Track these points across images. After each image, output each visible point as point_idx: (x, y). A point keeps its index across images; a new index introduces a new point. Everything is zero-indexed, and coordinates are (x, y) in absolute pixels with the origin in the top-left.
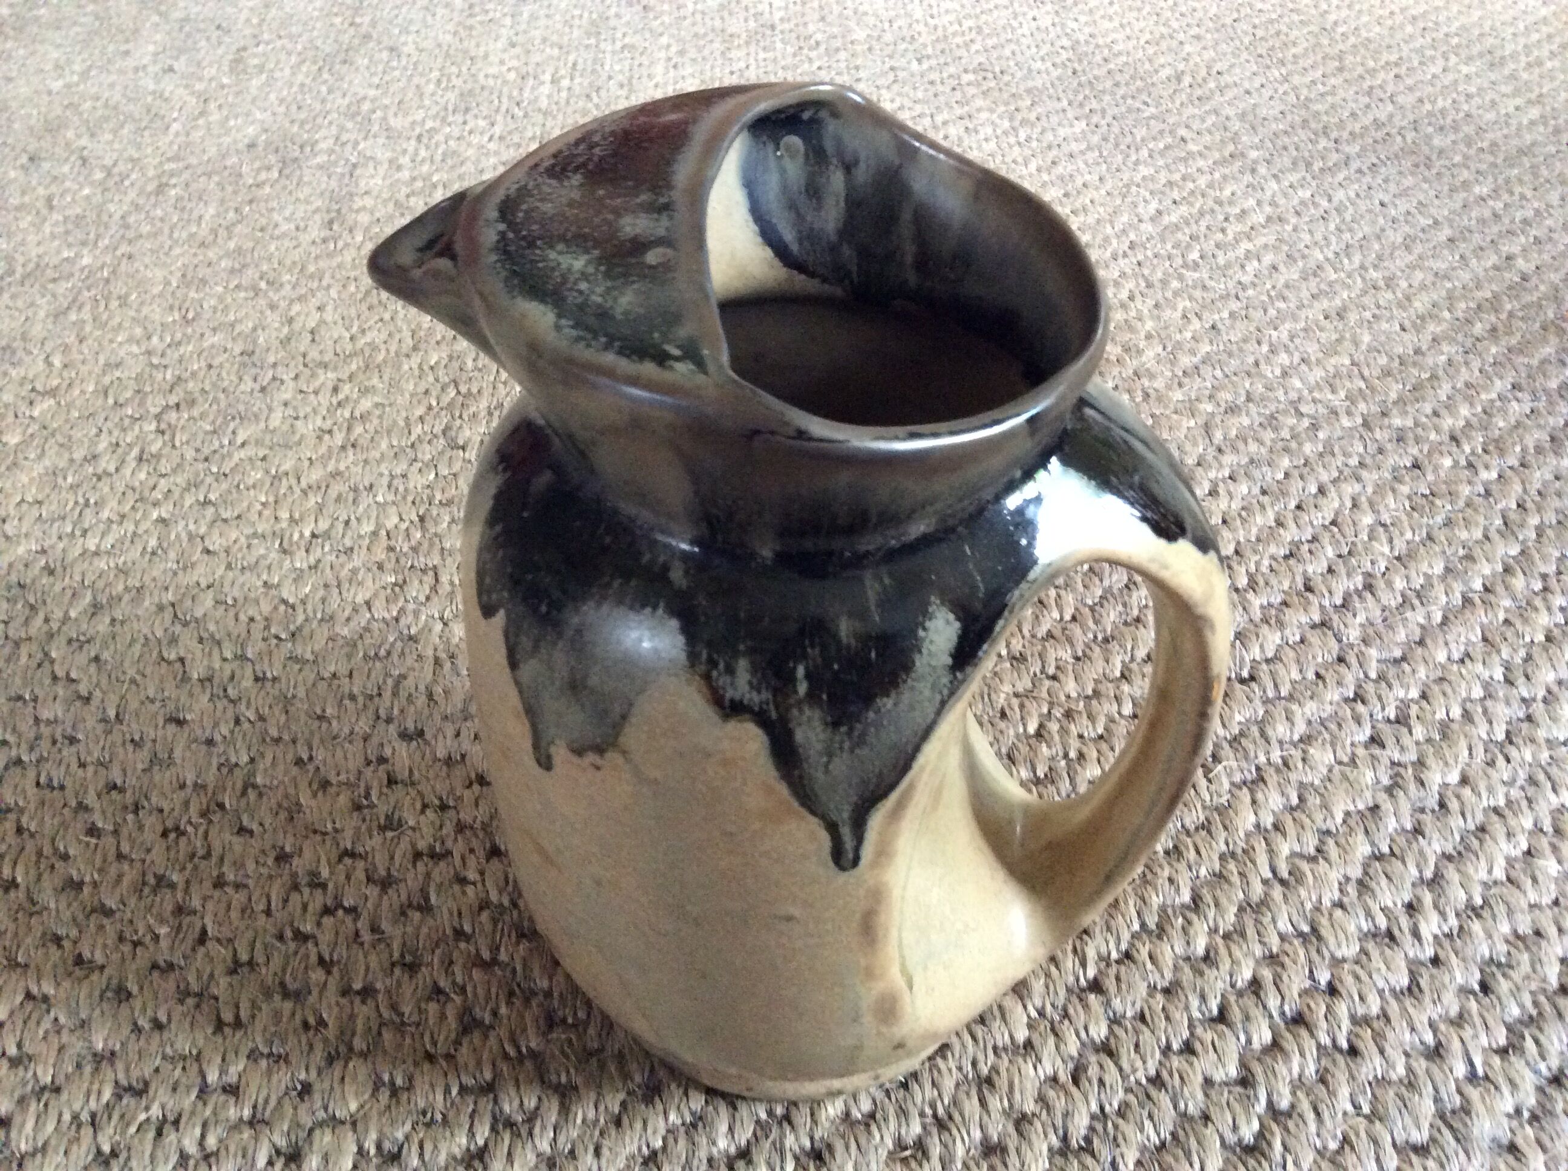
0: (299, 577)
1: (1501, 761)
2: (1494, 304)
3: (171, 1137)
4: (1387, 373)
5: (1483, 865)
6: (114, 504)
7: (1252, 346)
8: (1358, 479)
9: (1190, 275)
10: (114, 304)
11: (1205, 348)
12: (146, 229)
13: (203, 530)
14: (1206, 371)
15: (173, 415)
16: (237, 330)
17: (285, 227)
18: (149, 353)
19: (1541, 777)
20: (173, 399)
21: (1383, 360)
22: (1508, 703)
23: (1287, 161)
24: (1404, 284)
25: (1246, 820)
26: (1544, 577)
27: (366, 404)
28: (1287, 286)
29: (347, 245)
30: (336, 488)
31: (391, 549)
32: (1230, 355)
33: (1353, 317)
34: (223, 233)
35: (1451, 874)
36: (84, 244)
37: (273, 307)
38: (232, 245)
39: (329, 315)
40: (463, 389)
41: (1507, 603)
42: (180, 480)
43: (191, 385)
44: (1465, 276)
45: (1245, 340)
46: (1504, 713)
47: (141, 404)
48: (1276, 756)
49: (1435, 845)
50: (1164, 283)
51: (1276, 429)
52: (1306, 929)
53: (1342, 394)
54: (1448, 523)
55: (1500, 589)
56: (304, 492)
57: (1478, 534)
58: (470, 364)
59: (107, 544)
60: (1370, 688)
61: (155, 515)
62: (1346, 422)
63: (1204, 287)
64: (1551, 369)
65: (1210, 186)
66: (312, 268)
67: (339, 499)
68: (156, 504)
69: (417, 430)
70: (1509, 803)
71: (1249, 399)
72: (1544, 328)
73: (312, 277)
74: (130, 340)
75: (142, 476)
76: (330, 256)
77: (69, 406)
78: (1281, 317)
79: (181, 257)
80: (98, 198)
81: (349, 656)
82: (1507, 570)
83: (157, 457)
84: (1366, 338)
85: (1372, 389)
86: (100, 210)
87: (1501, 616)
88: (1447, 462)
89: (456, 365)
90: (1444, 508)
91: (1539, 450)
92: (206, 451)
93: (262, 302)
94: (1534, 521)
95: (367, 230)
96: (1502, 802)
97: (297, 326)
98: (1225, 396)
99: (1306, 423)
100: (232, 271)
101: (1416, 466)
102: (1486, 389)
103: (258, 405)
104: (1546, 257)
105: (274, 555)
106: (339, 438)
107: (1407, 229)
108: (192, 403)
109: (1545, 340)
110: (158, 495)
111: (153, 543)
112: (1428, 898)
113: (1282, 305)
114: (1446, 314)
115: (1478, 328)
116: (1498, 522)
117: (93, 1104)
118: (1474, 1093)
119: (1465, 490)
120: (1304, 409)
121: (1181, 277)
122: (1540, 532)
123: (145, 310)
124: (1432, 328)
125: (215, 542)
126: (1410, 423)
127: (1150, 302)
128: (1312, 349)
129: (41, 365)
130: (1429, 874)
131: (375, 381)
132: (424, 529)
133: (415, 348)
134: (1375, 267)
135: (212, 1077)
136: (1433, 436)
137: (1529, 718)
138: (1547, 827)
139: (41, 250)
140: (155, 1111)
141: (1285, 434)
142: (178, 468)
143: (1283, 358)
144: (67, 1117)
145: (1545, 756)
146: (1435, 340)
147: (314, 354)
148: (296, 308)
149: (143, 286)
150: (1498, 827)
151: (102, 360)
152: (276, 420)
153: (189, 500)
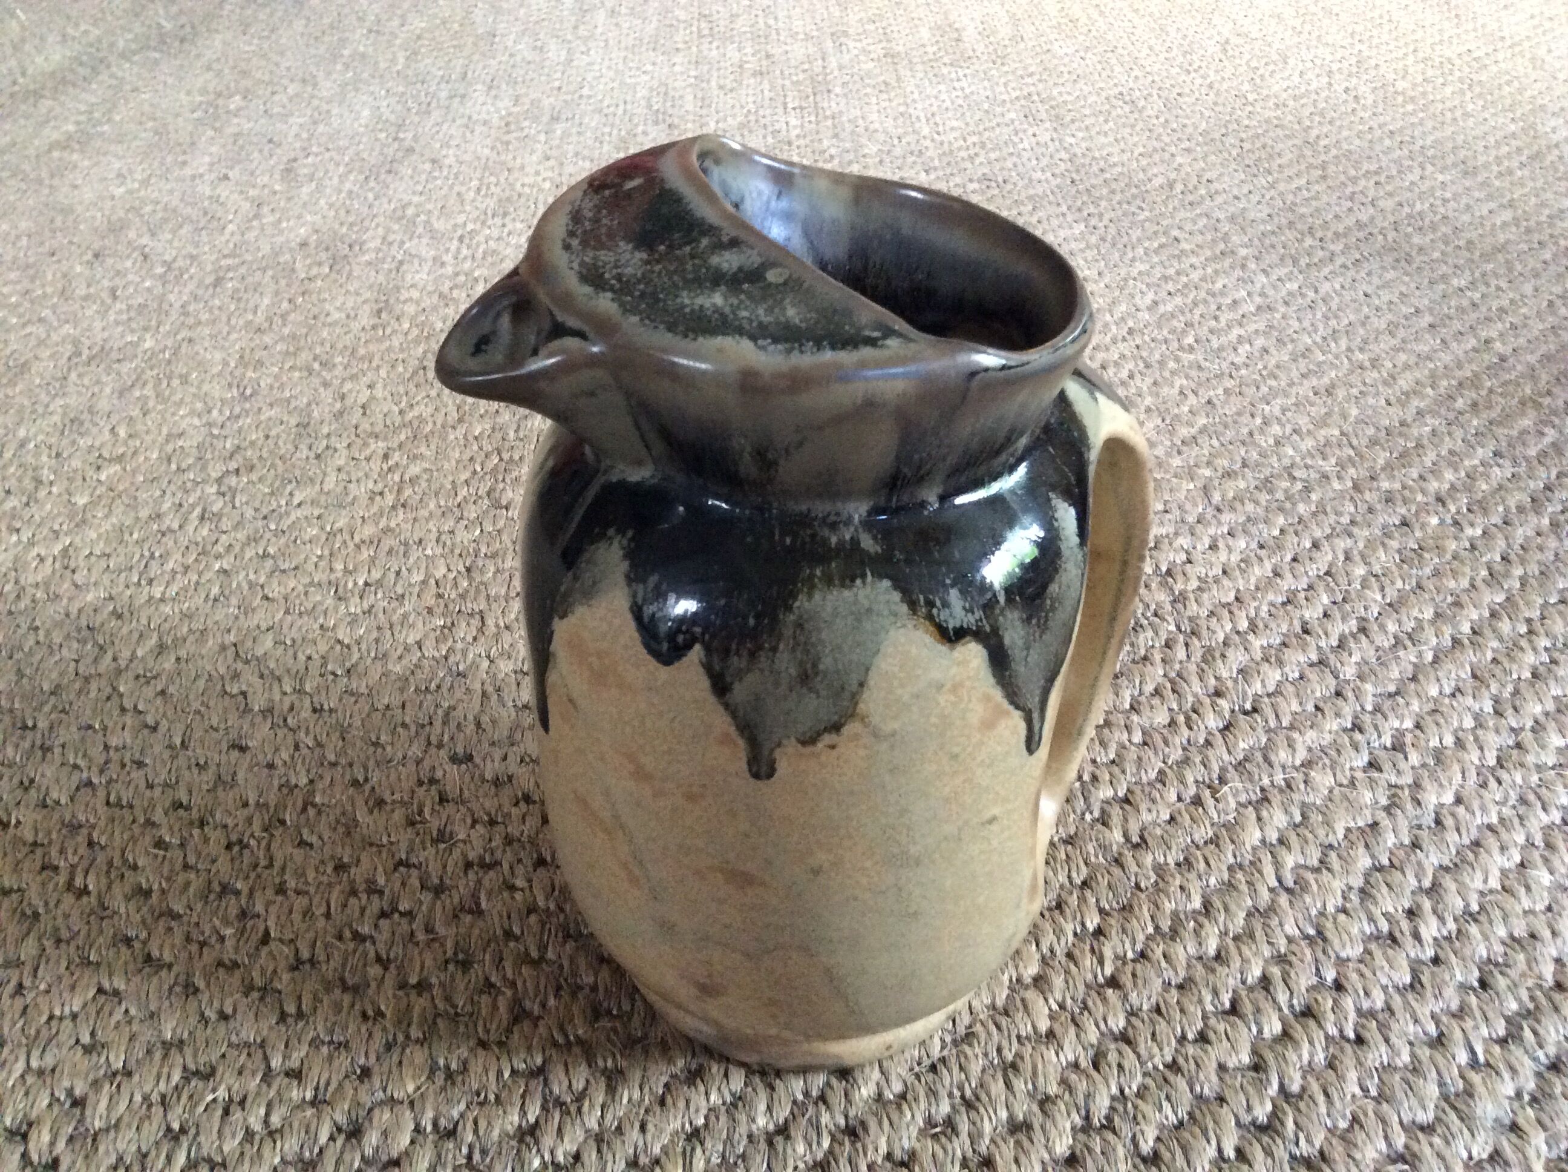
0: (354, 621)
1: (1493, 783)
2: (1474, 382)
3: (237, 1115)
4: (1373, 442)
5: (1479, 875)
6: (178, 556)
7: (1245, 419)
8: (1350, 535)
9: (1187, 358)
10: (176, 382)
11: (1202, 421)
12: (205, 317)
13: (262, 580)
14: (1204, 440)
15: (233, 481)
16: (293, 404)
17: (336, 316)
18: (210, 425)
19: (1532, 797)
20: (233, 465)
21: (1371, 431)
22: (1497, 731)
23: (1274, 258)
24: (1388, 364)
25: (1252, 836)
26: (1529, 621)
27: (415, 469)
28: (1278, 367)
29: (394, 332)
30: (388, 542)
31: (440, 596)
32: (1226, 426)
33: (1341, 393)
34: (278, 321)
35: (1449, 883)
36: (146, 329)
37: (326, 384)
38: (286, 331)
39: (379, 392)
40: (506, 456)
41: (1495, 644)
42: (241, 535)
43: (249, 453)
44: (1446, 358)
45: (1239, 414)
46: (1494, 742)
47: (204, 468)
48: (1279, 778)
49: (1432, 858)
50: (1162, 363)
51: (1270, 492)
52: (1312, 932)
53: (1333, 461)
54: (1436, 573)
55: (1487, 632)
56: (358, 547)
57: (1465, 583)
59: (172, 592)
60: (1367, 719)
61: (217, 567)
62: (1336, 485)
63: (1200, 367)
64: (1531, 440)
65: (1203, 279)
66: (362, 351)
67: (390, 552)
68: (218, 557)
69: (463, 492)
70: (1502, 820)
71: (1244, 465)
72: (1523, 403)
73: (362, 358)
74: (192, 413)
75: (205, 532)
76: (380, 340)
77: (134, 472)
78: (1274, 393)
79: (238, 341)
80: (159, 290)
81: (402, 690)
82: (1493, 615)
83: (219, 516)
84: (1354, 412)
85: (1361, 456)
86: (162, 299)
87: (1489, 655)
88: (1434, 521)
89: (498, 435)
90: (1432, 560)
91: (1521, 510)
92: (265, 511)
93: (316, 381)
94: (1518, 572)
95: (413, 319)
96: (1495, 820)
97: (349, 401)
98: (1223, 463)
99: (1299, 486)
100: (287, 353)
101: (1405, 523)
102: (1470, 457)
103: (314, 470)
104: (1522, 341)
105: (330, 602)
106: (390, 499)
107: (1390, 316)
108: (252, 468)
109: (1523, 414)
110: (220, 549)
111: (215, 590)
112: (1427, 904)
113: (1273, 383)
114: (1429, 390)
115: (1460, 403)
116: (1484, 573)
117: (162, 1086)
118: (1476, 1078)
119: (1452, 545)
120: (1297, 474)
121: (1177, 360)
122: (1524, 581)
123: (206, 387)
124: (1416, 403)
125: (275, 590)
126: (1397, 486)
127: (1149, 381)
128: (1303, 422)
129: (107, 435)
130: (1427, 883)
131: (423, 449)
132: (470, 579)
133: (460, 420)
134: (1361, 350)
135: (276, 1062)
136: (1420, 498)
137: (1518, 746)
138: (1539, 841)
139: (106, 334)
140: (222, 1093)
141: (1279, 495)
142: (237, 526)
144: (138, 1098)
145: (1535, 779)
146: (1420, 413)
147: (365, 426)
148: (348, 386)
149: (202, 366)
150: (1492, 842)
151: (165, 431)
152: (330, 483)
153: (249, 553)
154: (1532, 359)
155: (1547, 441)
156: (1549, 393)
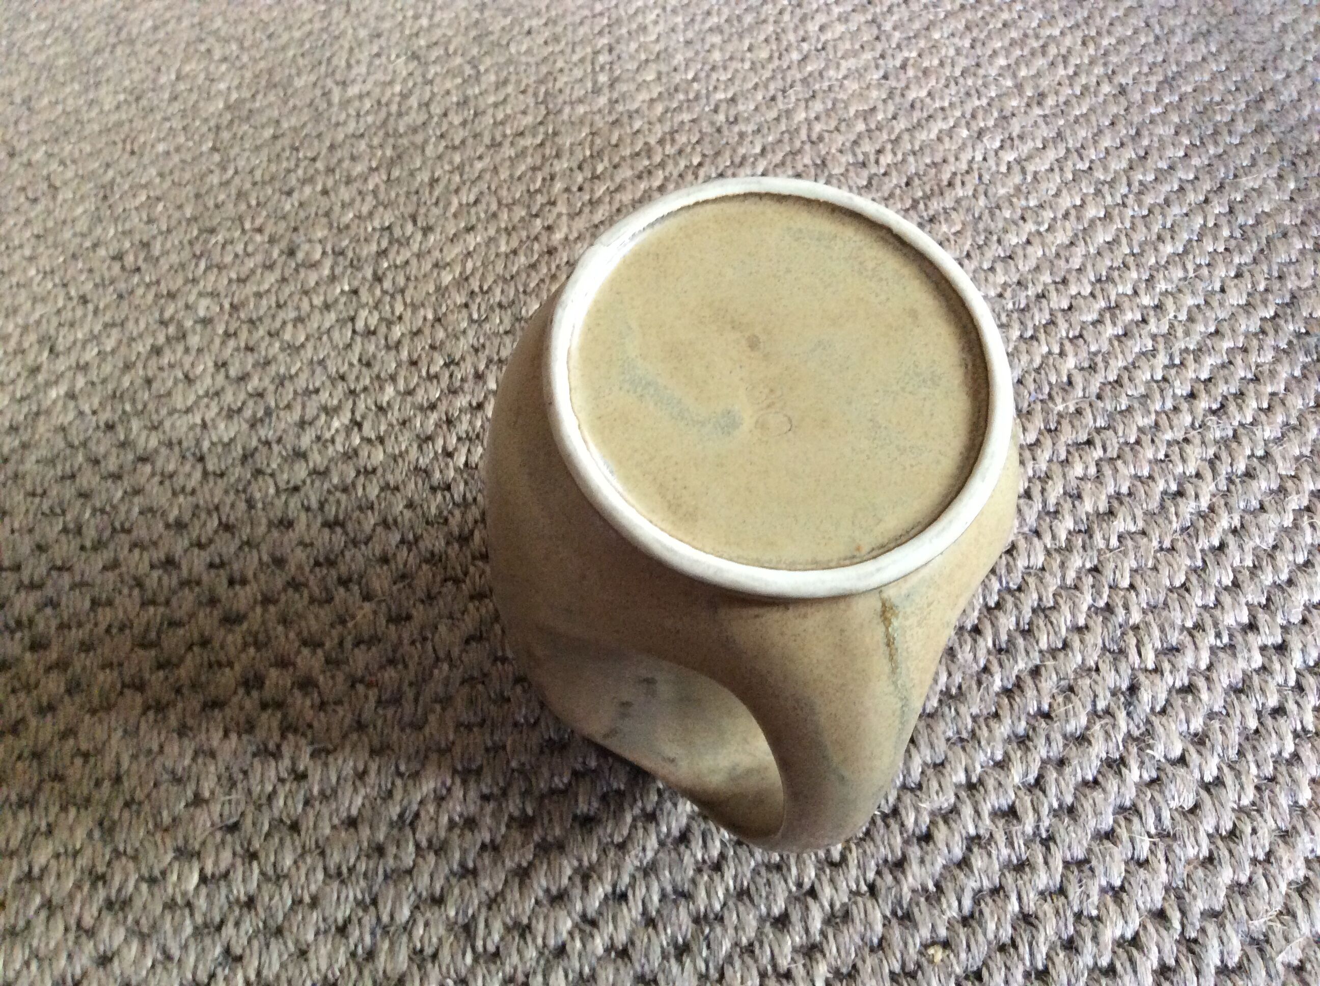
1: (952, 84)
3: (229, 247)
5: (925, 133)
19: (973, 92)
22: (967, 57)
25: (801, 115)
35: (906, 137)
41: (987, 8)
46: (962, 62)
48: (825, 85)
49: (901, 124)
52: (819, 162)
60: (890, 52)
70: (951, 104)
87: (980, 14)
96: (946, 104)
112: (889, 147)
117: (189, 236)
130: (893, 137)
137: (978, 65)
138: (968, 116)
140: (220, 239)
144: (176, 241)
145: (980, 82)
150: (940, 115)
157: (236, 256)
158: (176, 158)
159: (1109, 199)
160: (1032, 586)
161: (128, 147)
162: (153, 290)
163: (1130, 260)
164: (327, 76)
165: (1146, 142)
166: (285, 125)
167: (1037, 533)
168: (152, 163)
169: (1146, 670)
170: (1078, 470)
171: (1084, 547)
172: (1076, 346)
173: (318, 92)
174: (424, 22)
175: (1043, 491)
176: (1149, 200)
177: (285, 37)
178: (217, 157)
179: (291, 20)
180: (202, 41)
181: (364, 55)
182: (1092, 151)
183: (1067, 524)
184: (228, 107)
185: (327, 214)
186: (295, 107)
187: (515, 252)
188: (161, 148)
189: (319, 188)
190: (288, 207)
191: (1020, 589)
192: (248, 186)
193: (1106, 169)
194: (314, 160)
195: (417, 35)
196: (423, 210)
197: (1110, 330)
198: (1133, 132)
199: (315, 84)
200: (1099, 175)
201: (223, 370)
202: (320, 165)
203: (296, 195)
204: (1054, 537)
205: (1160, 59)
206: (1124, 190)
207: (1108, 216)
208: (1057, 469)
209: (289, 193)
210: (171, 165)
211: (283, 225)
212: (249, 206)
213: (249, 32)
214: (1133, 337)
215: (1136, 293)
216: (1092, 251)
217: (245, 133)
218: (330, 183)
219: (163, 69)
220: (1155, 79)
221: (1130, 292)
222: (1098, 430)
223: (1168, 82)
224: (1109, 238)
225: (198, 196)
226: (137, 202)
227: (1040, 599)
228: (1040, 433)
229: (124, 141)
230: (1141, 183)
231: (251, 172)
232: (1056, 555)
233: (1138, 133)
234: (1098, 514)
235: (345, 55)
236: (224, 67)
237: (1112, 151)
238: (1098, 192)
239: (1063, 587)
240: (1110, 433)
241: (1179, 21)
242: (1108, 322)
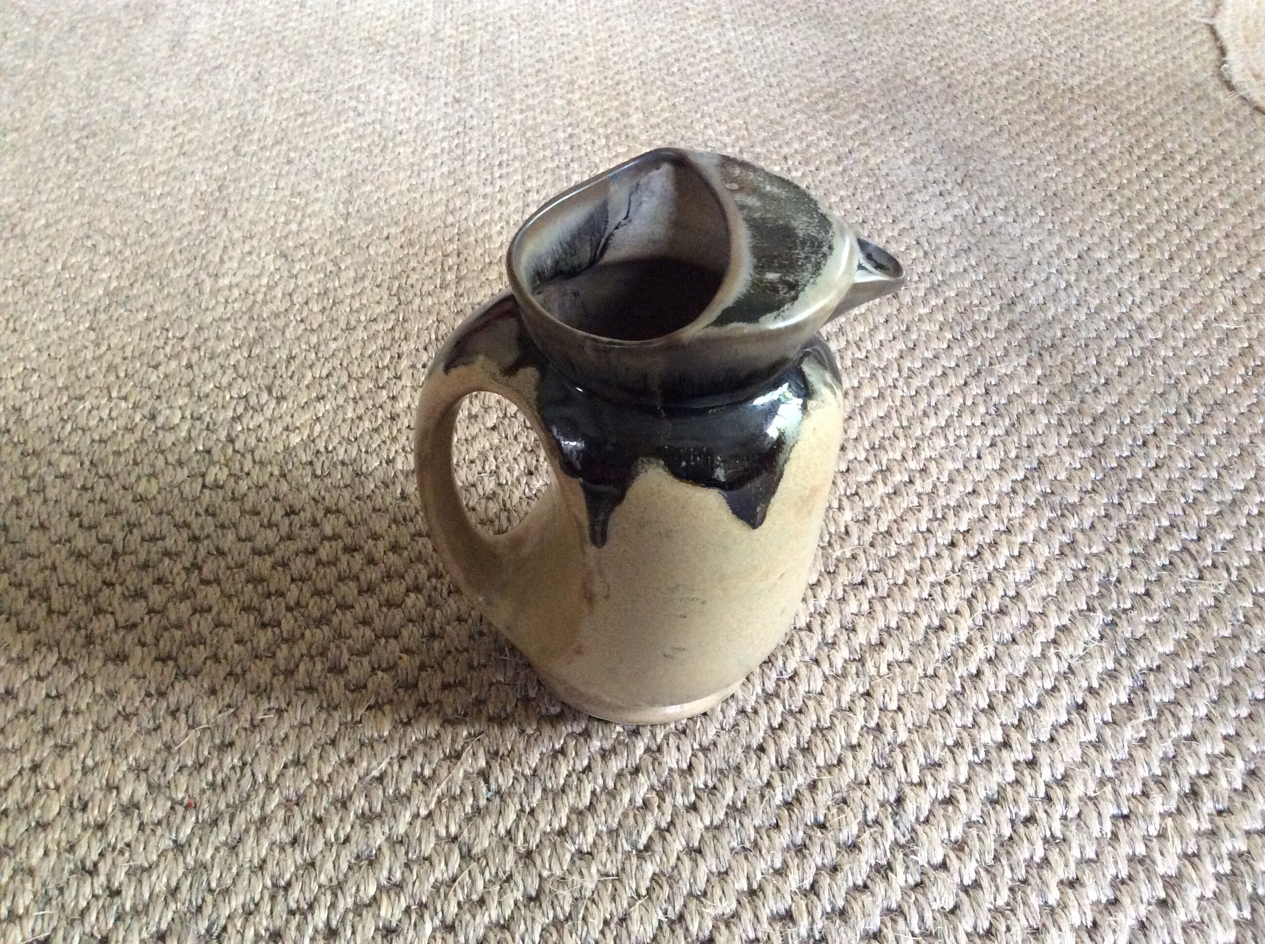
0: (154, 212)
2: (833, 96)
3: (95, 413)
4: (761, 127)
6: (54, 180)
7: (693, 114)
9: (669, 79)
10: (49, 88)
11: (666, 115)
12: (65, 50)
13: (103, 192)
15: (85, 142)
16: (119, 101)
17: (148, 50)
18: (70, 111)
20: (85, 133)
21: (761, 121)
23: (744, 20)
24: (787, 85)
27: (191, 135)
28: (721, 85)
30: (174, 173)
31: (203, 200)
32: (679, 118)
33: (752, 100)
34: (110, 53)
36: (28, 57)
37: (140, 89)
38: (116, 58)
39: (171, 93)
42: (90, 170)
43: (94, 127)
44: (824, 81)
45: (689, 111)
47: (68, 134)
50: (653, 82)
56: (157, 175)
58: (250, 117)
59: (53, 197)
61: (77, 185)
63: (675, 85)
64: (852, 126)
65: (695, 33)
66: (162, 70)
67: (175, 178)
68: (78, 181)
69: (219, 147)
72: (857, 106)
73: (162, 74)
74: (59, 105)
75: (69, 168)
76: (173, 64)
77: (26, 137)
78: (713, 100)
79: (87, 64)
80: (34, 33)
83: (77, 160)
84: (756, 110)
85: (750, 134)
86: (37, 39)
91: (829, 163)
92: (103, 157)
93: (133, 87)
95: (194, 51)
97: (153, 99)
100: (116, 71)
102: (811, 134)
103: (132, 135)
104: (874, 71)
105: (140, 202)
106: (176, 151)
107: (801, 57)
108: (96, 135)
109: (854, 111)
110: (78, 176)
111: (76, 197)
113: (715, 94)
114: (805, 100)
115: (820, 106)
117: (58, 403)
121: (663, 80)
123: (67, 91)
124: (795, 106)
125: (110, 197)
126: (764, 151)
128: (725, 117)
131: (196, 125)
134: (775, 76)
140: (88, 405)
142: (88, 165)
143: (707, 120)
144: (47, 407)
146: (794, 113)
147: (163, 111)
148: (153, 90)
149: (64, 79)
151: (43, 114)
152: (142, 142)
153: (95, 179)
154: (874, 82)
155: (861, 126)
156: (875, 101)
157: (101, 420)
158: (55, 336)
159: (882, 381)
160: (812, 709)
161: (11, 325)
162: (20, 449)
163: (900, 433)
164: (201, 268)
165: (914, 336)
166: (158, 309)
167: (817, 661)
168: (32, 339)
169: (912, 784)
170: (852, 606)
171: (857, 674)
172: (852, 502)
173: (192, 282)
174: (294, 227)
175: (822, 624)
176: (916, 383)
177: (166, 237)
178: (92, 336)
179: (172, 222)
180: (88, 237)
181: (237, 253)
182: (869, 343)
183: (841, 655)
184: (107, 294)
185: (189, 385)
186: (168, 295)
187: (360, 418)
188: (41, 327)
189: (184, 363)
190: (154, 378)
191: (800, 712)
192: (118, 360)
193: (880, 358)
194: (182, 339)
195: (286, 237)
196: (278, 382)
197: (881, 489)
198: (904, 328)
199: (189, 276)
200: (874, 362)
201: (77, 519)
202: (187, 343)
203: (162, 369)
204: (831, 665)
205: (928, 270)
206: (896, 375)
207: (881, 396)
208: (834, 606)
209: (156, 367)
210: (49, 340)
211: (148, 393)
212: (118, 377)
213: (133, 230)
214: (901, 495)
215: (904, 458)
216: (867, 424)
217: (121, 315)
218: (195, 358)
219: (51, 260)
220: (923, 286)
221: (899, 458)
222: (870, 573)
223: (934, 289)
224: (882, 414)
225: (70, 368)
226: (14, 374)
227: (819, 720)
228: (821, 575)
229: (8, 321)
230: (909, 369)
231: (123, 347)
232: (832, 680)
233: (908, 329)
234: (871, 645)
235: (219, 252)
236: (107, 260)
237: (885, 343)
238: (873, 376)
239: (840, 709)
240: (881, 574)
241: (945, 240)
242: (880, 482)
